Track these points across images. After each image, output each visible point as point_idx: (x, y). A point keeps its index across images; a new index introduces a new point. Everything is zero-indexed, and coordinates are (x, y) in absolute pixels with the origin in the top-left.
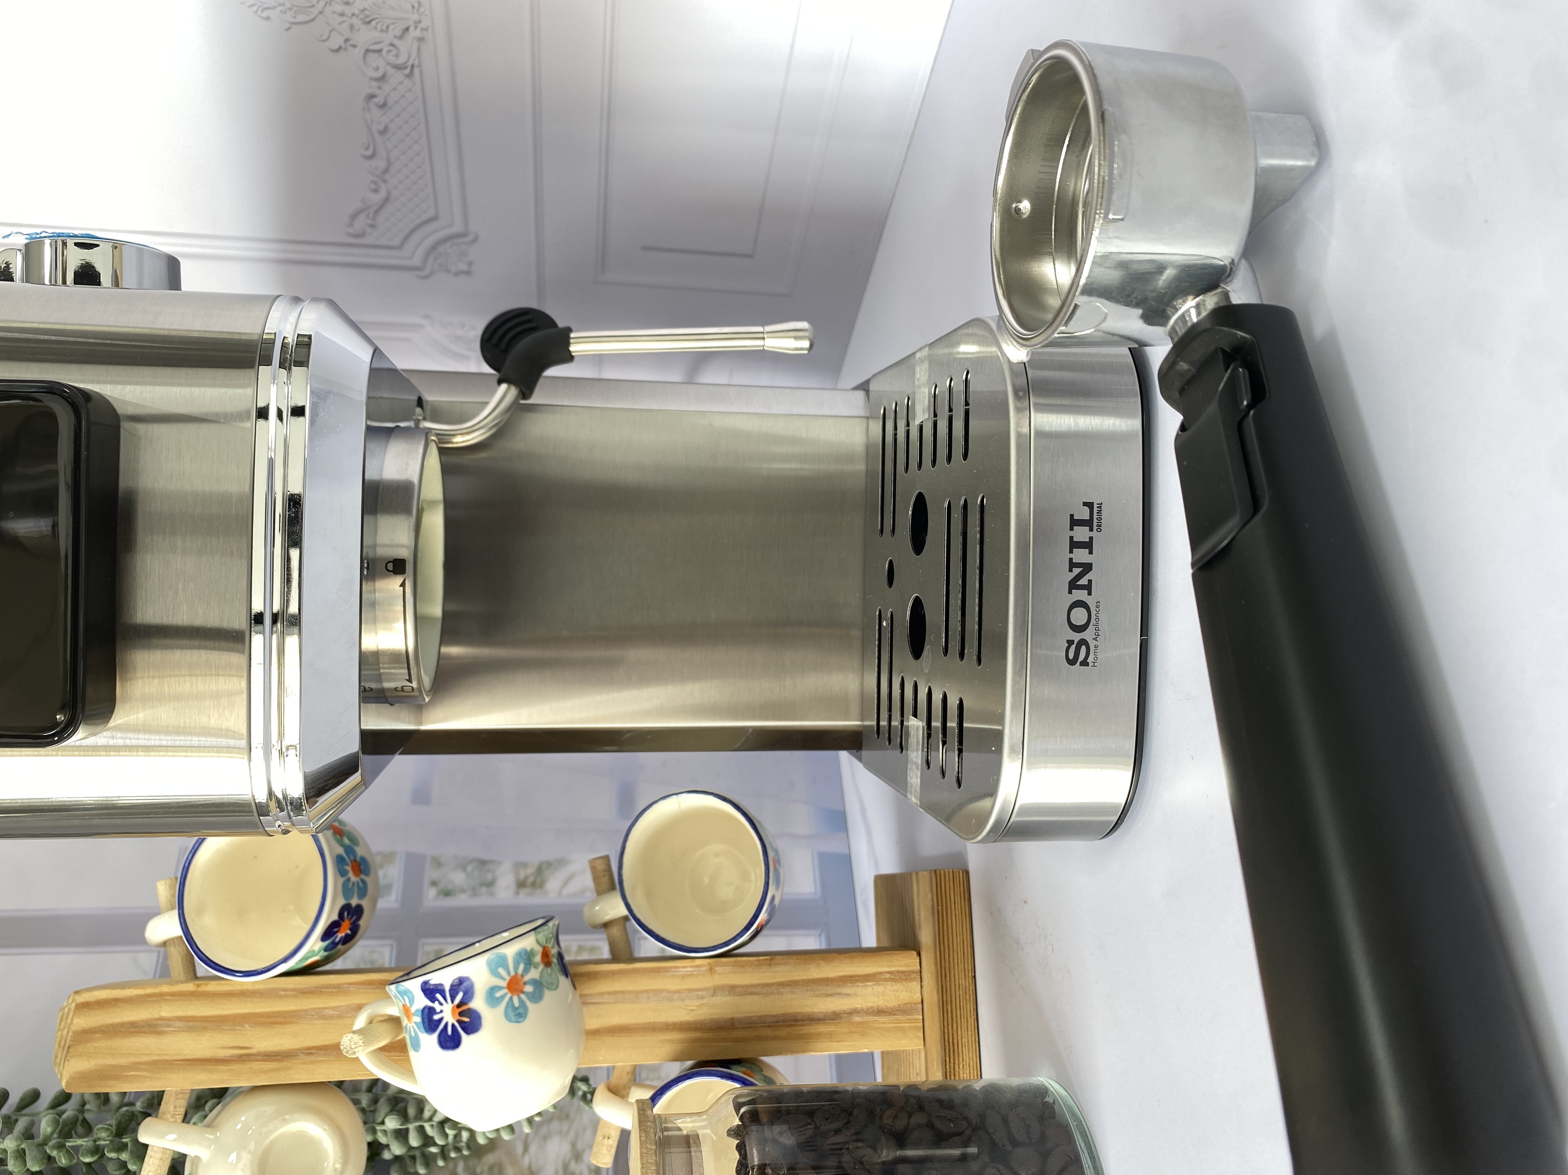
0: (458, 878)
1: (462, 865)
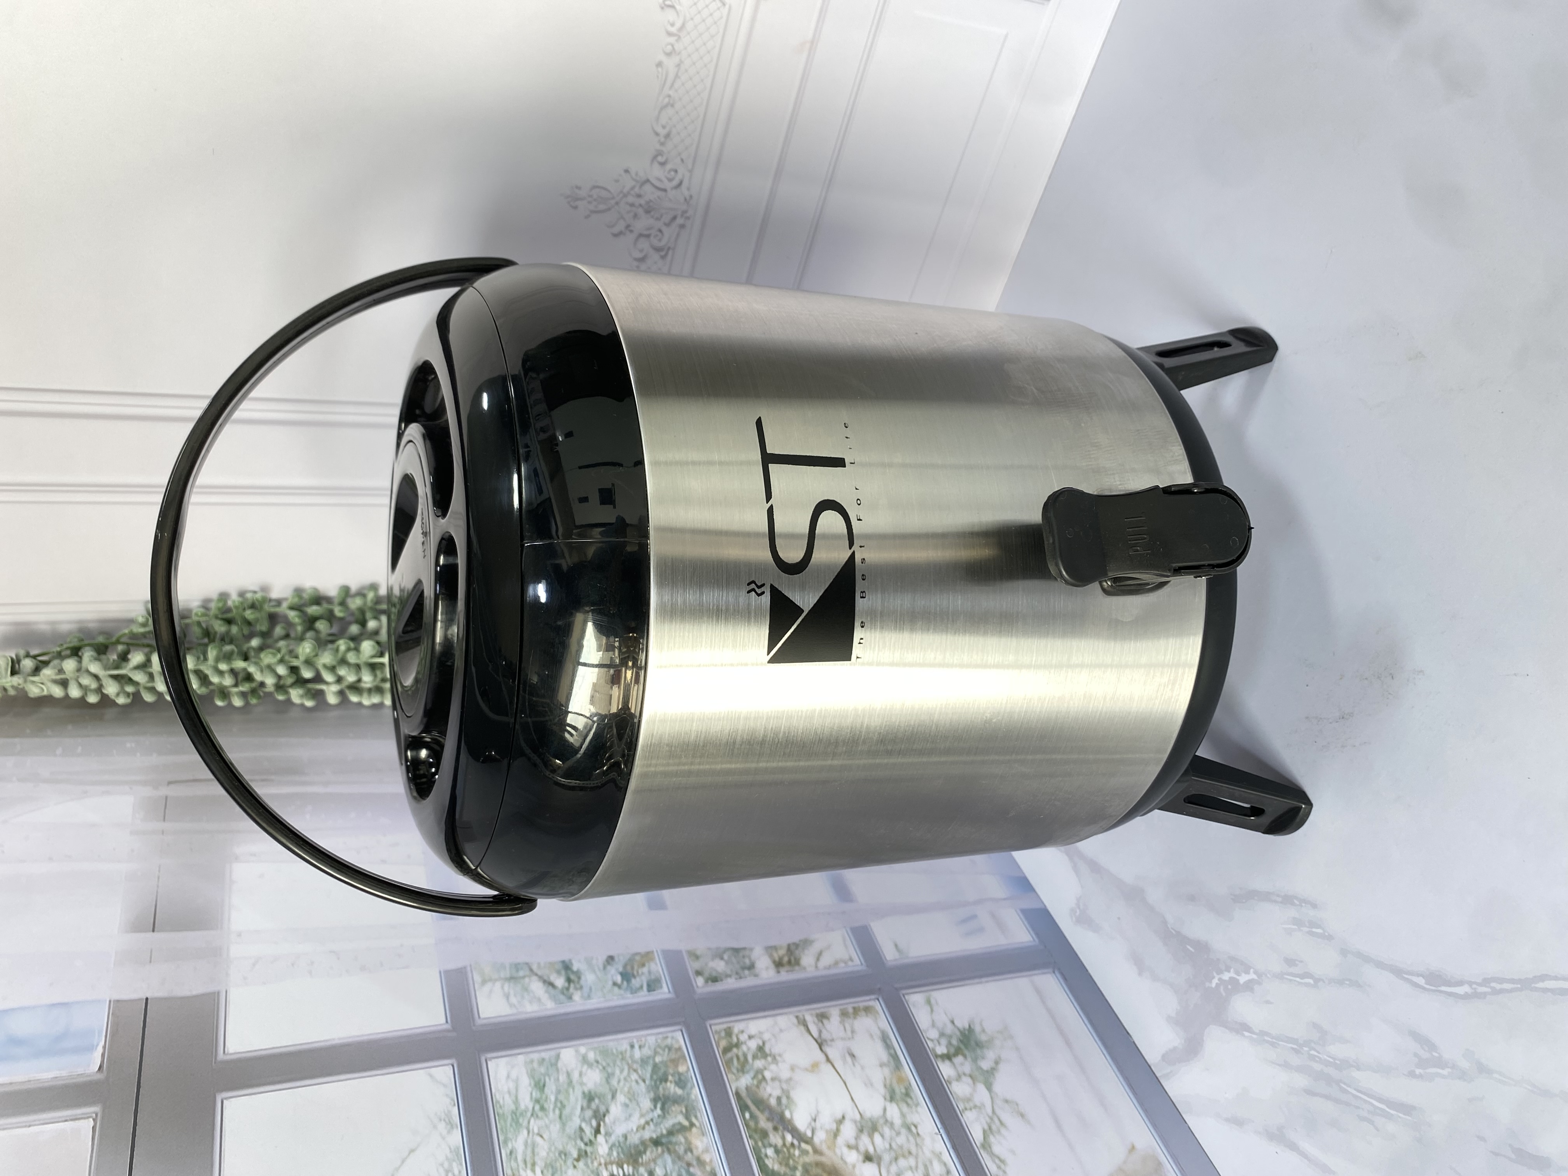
0: (719, 966)
1: (719, 954)
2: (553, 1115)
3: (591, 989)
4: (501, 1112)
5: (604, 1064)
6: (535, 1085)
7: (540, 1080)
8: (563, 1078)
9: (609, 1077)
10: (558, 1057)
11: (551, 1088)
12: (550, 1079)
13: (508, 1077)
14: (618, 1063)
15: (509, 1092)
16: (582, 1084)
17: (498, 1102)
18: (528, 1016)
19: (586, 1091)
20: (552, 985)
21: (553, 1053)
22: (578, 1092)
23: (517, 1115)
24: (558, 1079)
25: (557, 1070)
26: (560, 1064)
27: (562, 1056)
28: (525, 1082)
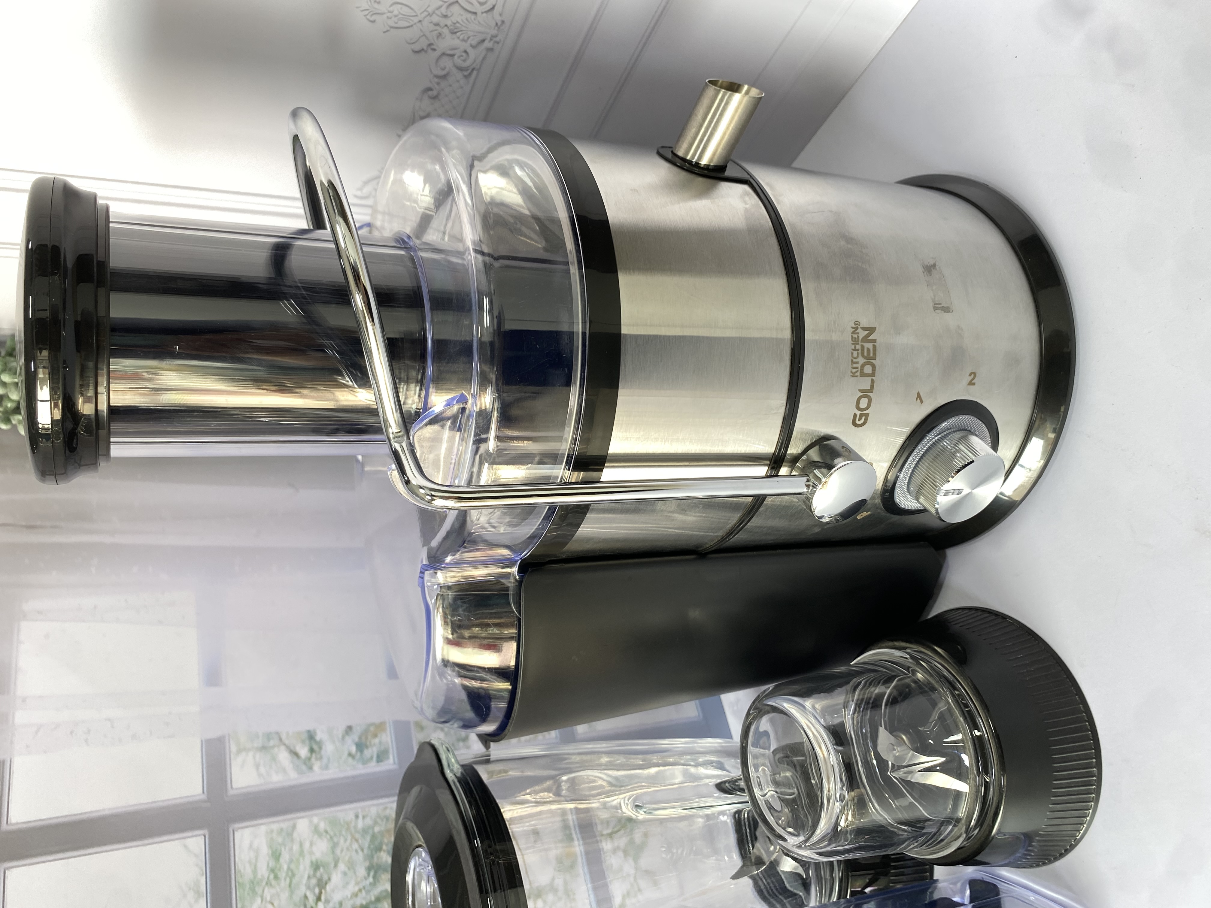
2: (284, 884)
3: (329, 759)
4: (241, 881)
5: (332, 833)
6: (272, 855)
7: (276, 850)
8: (296, 847)
9: (335, 846)
10: (294, 827)
11: (285, 856)
12: (285, 848)
13: (251, 846)
14: (344, 833)
15: (250, 862)
16: (311, 853)
17: (240, 871)
18: (272, 786)
19: (314, 860)
20: (296, 754)
21: (290, 823)
22: (307, 862)
23: (254, 883)
24: (291, 849)
25: (292, 840)
26: (295, 835)
27: (298, 826)
28: (265, 850)
